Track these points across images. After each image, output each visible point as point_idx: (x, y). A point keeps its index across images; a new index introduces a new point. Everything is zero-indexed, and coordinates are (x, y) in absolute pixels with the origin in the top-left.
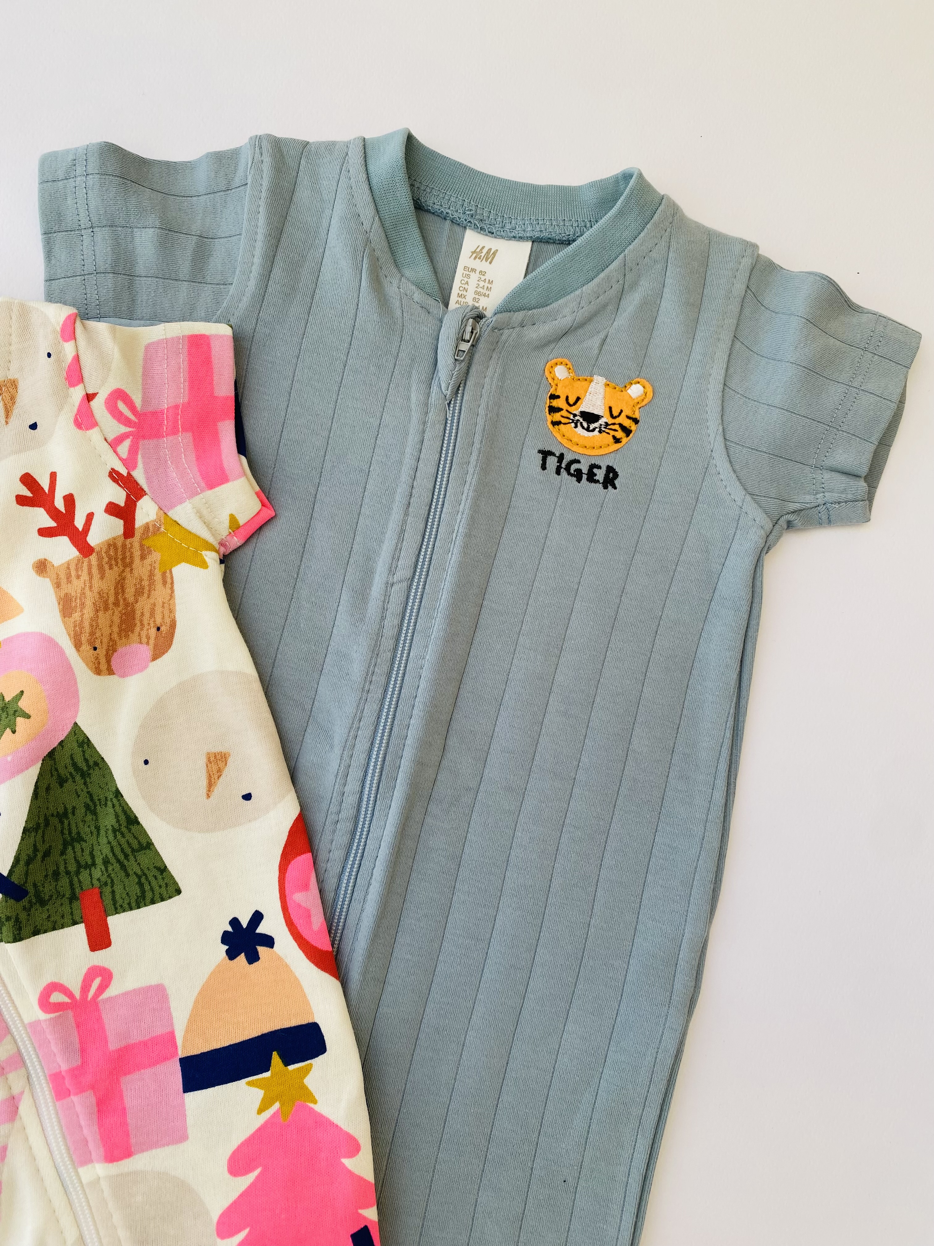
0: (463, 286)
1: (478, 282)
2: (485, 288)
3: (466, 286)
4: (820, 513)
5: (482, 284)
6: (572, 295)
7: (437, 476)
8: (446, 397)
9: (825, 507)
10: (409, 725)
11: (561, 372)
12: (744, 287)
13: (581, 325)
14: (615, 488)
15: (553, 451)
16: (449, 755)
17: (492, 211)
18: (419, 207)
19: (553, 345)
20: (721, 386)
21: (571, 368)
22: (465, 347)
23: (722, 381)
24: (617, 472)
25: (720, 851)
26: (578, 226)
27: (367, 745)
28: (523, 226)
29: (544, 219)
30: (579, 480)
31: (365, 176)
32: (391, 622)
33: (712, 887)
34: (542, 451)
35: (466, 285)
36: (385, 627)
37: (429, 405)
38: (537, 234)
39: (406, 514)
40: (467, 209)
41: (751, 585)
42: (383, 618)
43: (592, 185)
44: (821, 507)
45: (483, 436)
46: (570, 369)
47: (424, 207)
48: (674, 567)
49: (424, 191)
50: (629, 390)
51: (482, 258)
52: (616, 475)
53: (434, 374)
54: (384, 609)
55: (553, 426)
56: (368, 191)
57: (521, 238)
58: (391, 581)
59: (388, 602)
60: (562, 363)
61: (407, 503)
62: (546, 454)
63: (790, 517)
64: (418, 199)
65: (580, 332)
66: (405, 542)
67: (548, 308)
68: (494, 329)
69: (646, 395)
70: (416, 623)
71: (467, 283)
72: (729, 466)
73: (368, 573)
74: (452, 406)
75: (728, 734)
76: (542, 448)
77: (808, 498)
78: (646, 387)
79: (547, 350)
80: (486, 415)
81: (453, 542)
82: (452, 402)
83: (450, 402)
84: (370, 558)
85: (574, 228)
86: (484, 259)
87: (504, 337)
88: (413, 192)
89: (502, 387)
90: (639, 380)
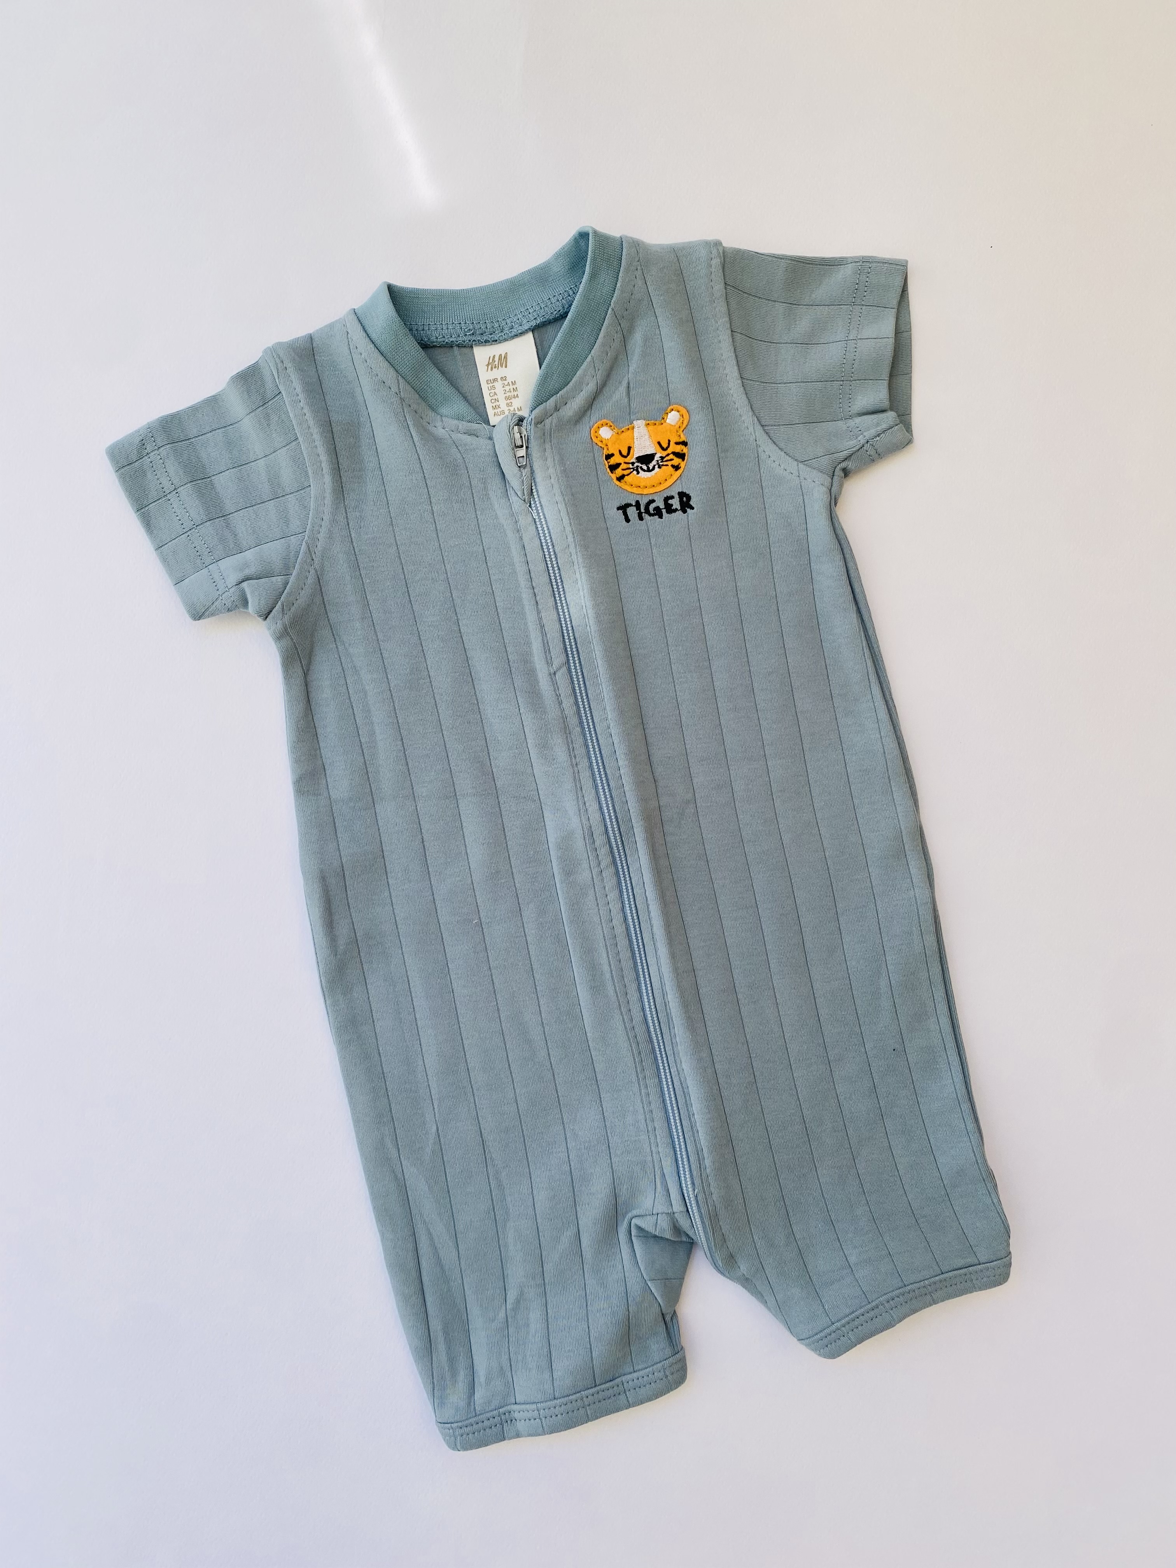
0: (493, 398)
1: (504, 388)
2: (512, 390)
3: (496, 397)
4: (867, 451)
5: (507, 388)
6: (585, 363)
7: (548, 570)
8: (525, 501)
9: (869, 444)
10: (621, 775)
11: (605, 433)
12: (722, 285)
13: (604, 384)
14: (692, 508)
15: (629, 502)
16: (661, 783)
17: (487, 321)
18: (426, 346)
19: (590, 411)
20: (740, 382)
21: (612, 424)
22: (522, 452)
23: (739, 377)
24: (688, 495)
25: (902, 756)
26: (563, 299)
27: (596, 807)
28: (517, 321)
29: (532, 307)
30: (661, 517)
31: (372, 346)
32: (568, 703)
33: (908, 786)
34: (620, 506)
35: (495, 395)
36: (565, 710)
37: (515, 514)
38: (533, 323)
39: (539, 612)
40: (466, 330)
41: (834, 536)
42: (560, 703)
43: (558, 256)
44: (866, 446)
45: (570, 519)
46: (611, 426)
47: (429, 345)
48: (768, 550)
49: (423, 330)
50: (668, 420)
51: (497, 365)
52: (689, 498)
53: (506, 486)
54: (558, 696)
55: (620, 481)
56: (381, 358)
57: (522, 334)
58: (552, 671)
59: (558, 689)
60: (602, 425)
61: (535, 602)
62: (624, 508)
63: (843, 465)
64: (422, 340)
65: (606, 390)
66: (548, 635)
67: (571, 384)
68: (537, 424)
69: (683, 417)
70: (587, 695)
71: (495, 394)
72: (775, 447)
73: (531, 673)
74: (533, 505)
75: (870, 663)
76: (618, 505)
77: (853, 443)
78: (680, 410)
79: (586, 419)
80: (564, 500)
81: (586, 617)
82: (532, 503)
83: (530, 504)
84: (526, 660)
85: (561, 302)
86: (500, 366)
87: (548, 427)
88: (415, 336)
89: (565, 471)
90: (671, 407)
